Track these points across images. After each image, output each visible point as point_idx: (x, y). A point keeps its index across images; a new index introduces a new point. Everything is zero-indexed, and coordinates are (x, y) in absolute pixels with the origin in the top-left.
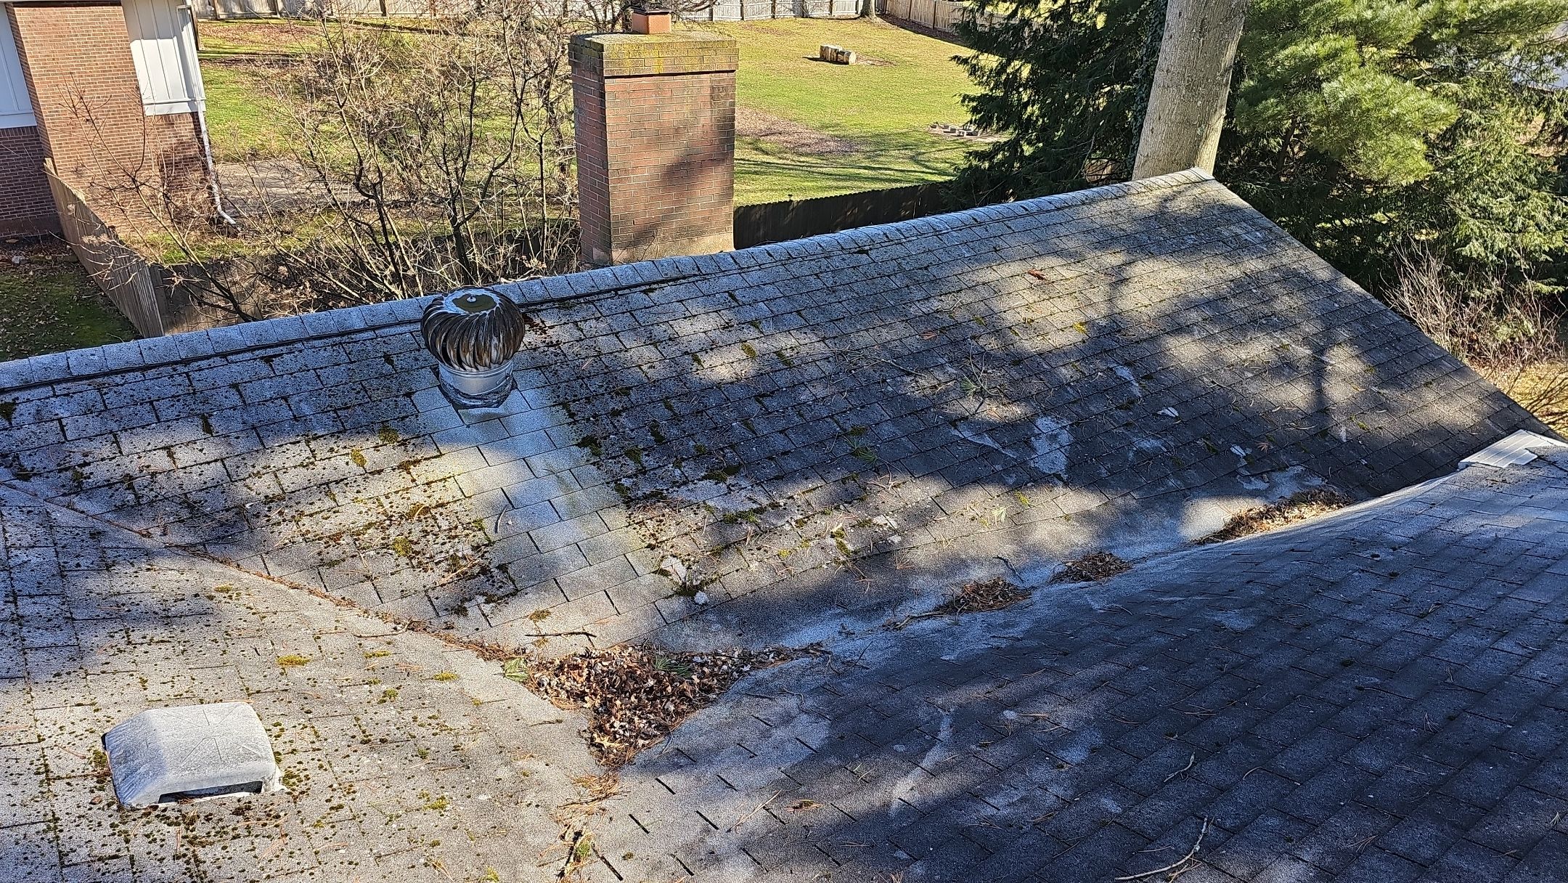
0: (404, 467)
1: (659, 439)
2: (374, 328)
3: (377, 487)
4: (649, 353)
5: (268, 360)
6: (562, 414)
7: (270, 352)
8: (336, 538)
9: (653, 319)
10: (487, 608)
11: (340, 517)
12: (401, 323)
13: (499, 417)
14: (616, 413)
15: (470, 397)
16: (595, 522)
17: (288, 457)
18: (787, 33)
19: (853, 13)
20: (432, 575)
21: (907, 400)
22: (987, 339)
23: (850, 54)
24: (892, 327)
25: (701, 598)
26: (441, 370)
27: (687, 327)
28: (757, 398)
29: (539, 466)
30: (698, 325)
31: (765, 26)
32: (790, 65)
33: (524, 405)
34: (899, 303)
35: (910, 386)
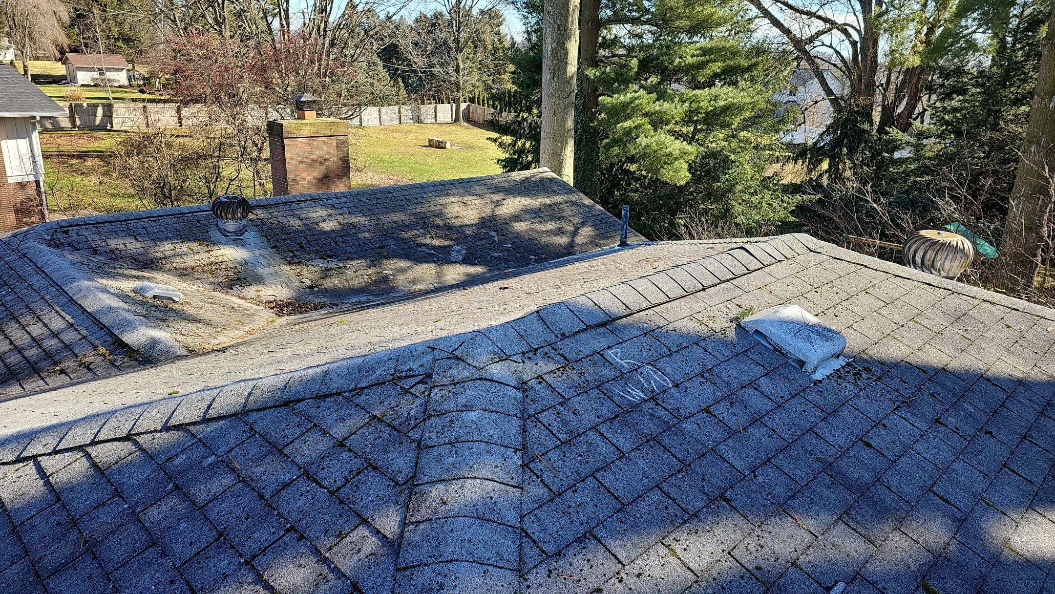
0: (208, 252)
1: (301, 247)
2: (192, 213)
3: (198, 256)
4: (298, 222)
5: (154, 221)
6: (265, 239)
7: (155, 219)
8: (186, 269)
9: (300, 212)
10: (240, 288)
11: (186, 264)
12: (204, 211)
13: (241, 239)
14: (285, 240)
15: (231, 232)
16: (277, 269)
17: (166, 248)
18: (410, 132)
19: (449, 120)
20: (220, 279)
21: (402, 239)
22: (438, 222)
23: (446, 143)
24: (399, 217)
25: (316, 289)
26: (219, 224)
27: (314, 215)
28: (341, 236)
29: (257, 253)
30: (318, 214)
31: (395, 128)
32: (410, 150)
33: (250, 236)
34: (403, 210)
35: (404, 235)
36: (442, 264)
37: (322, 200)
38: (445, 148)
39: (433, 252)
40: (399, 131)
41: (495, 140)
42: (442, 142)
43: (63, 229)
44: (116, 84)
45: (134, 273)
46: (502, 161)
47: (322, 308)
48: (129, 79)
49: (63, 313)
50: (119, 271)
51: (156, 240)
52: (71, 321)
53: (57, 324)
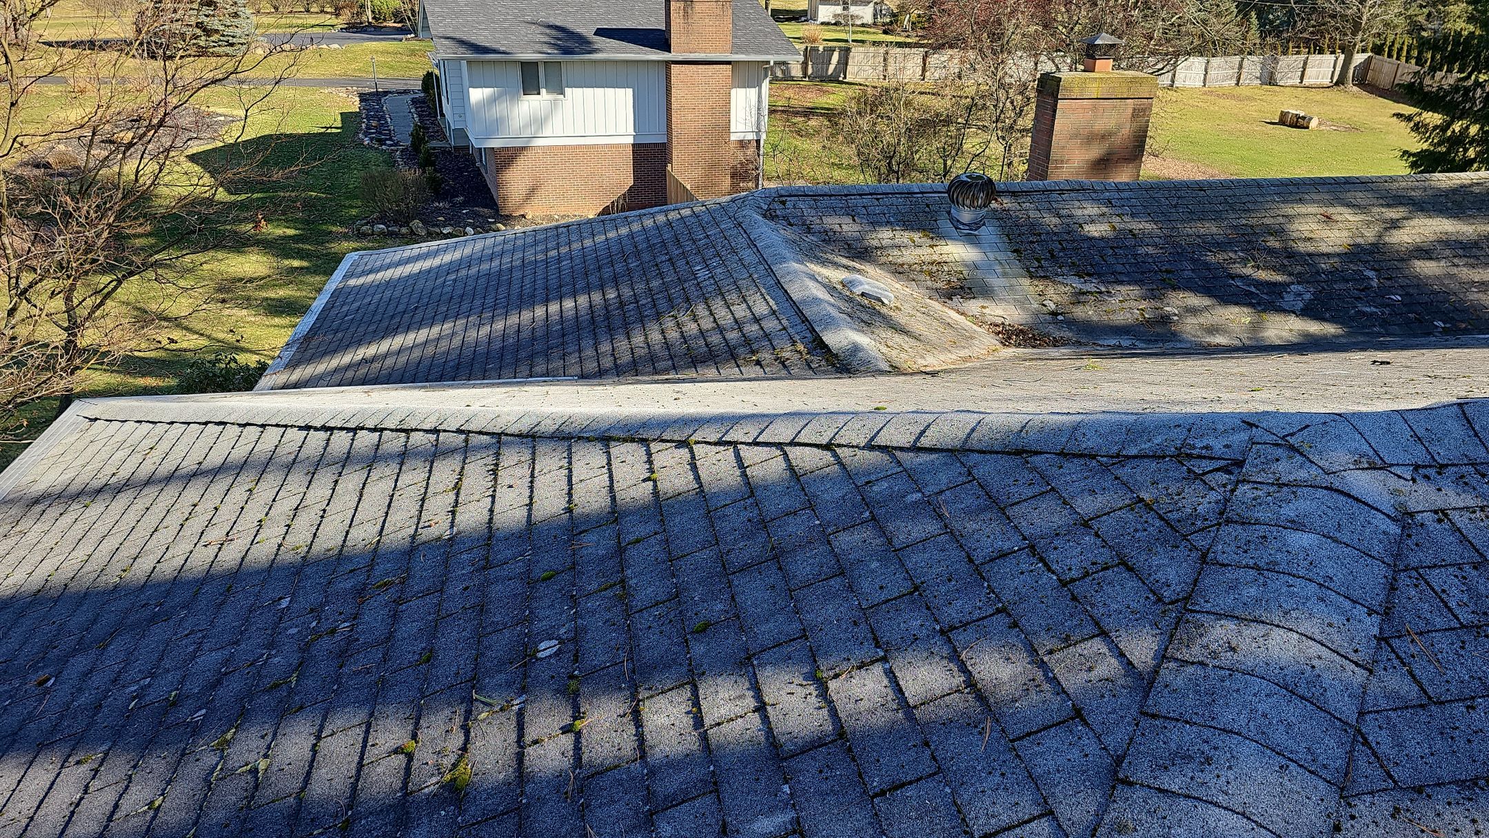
0: (931, 246)
1: (1053, 256)
2: (922, 193)
3: (919, 251)
4: (1055, 220)
5: (878, 199)
6: (1006, 239)
7: (879, 196)
8: (902, 265)
9: (1061, 206)
10: (962, 301)
11: (904, 259)
12: (935, 192)
13: (975, 235)
14: (1032, 242)
15: (964, 224)
16: (1014, 281)
17: (885, 235)
18: (1249, 98)
19: (1327, 82)
20: (939, 285)
21: (1206, 263)
22: (1273, 243)
23: (1311, 119)
24: (1210, 228)
25: (1060, 318)
26: (952, 211)
27: (1079, 212)
28: (1111, 248)
29: (991, 256)
30: (1086, 212)
31: (1227, 92)
32: (1245, 127)
33: (988, 232)
34: (1218, 217)
35: (1211, 258)
36: (1264, 311)
37: (1095, 191)
38: (1308, 128)
39: (1253, 290)
40: (1233, 97)
41: (1409, 118)
42: (1304, 118)
43: (782, 199)
44: (859, 22)
45: (845, 261)
46: (1414, 155)
47: (1063, 345)
48: (875, 16)
49: (767, 297)
50: (830, 257)
51: (875, 224)
52: (775, 307)
53: (761, 308)
